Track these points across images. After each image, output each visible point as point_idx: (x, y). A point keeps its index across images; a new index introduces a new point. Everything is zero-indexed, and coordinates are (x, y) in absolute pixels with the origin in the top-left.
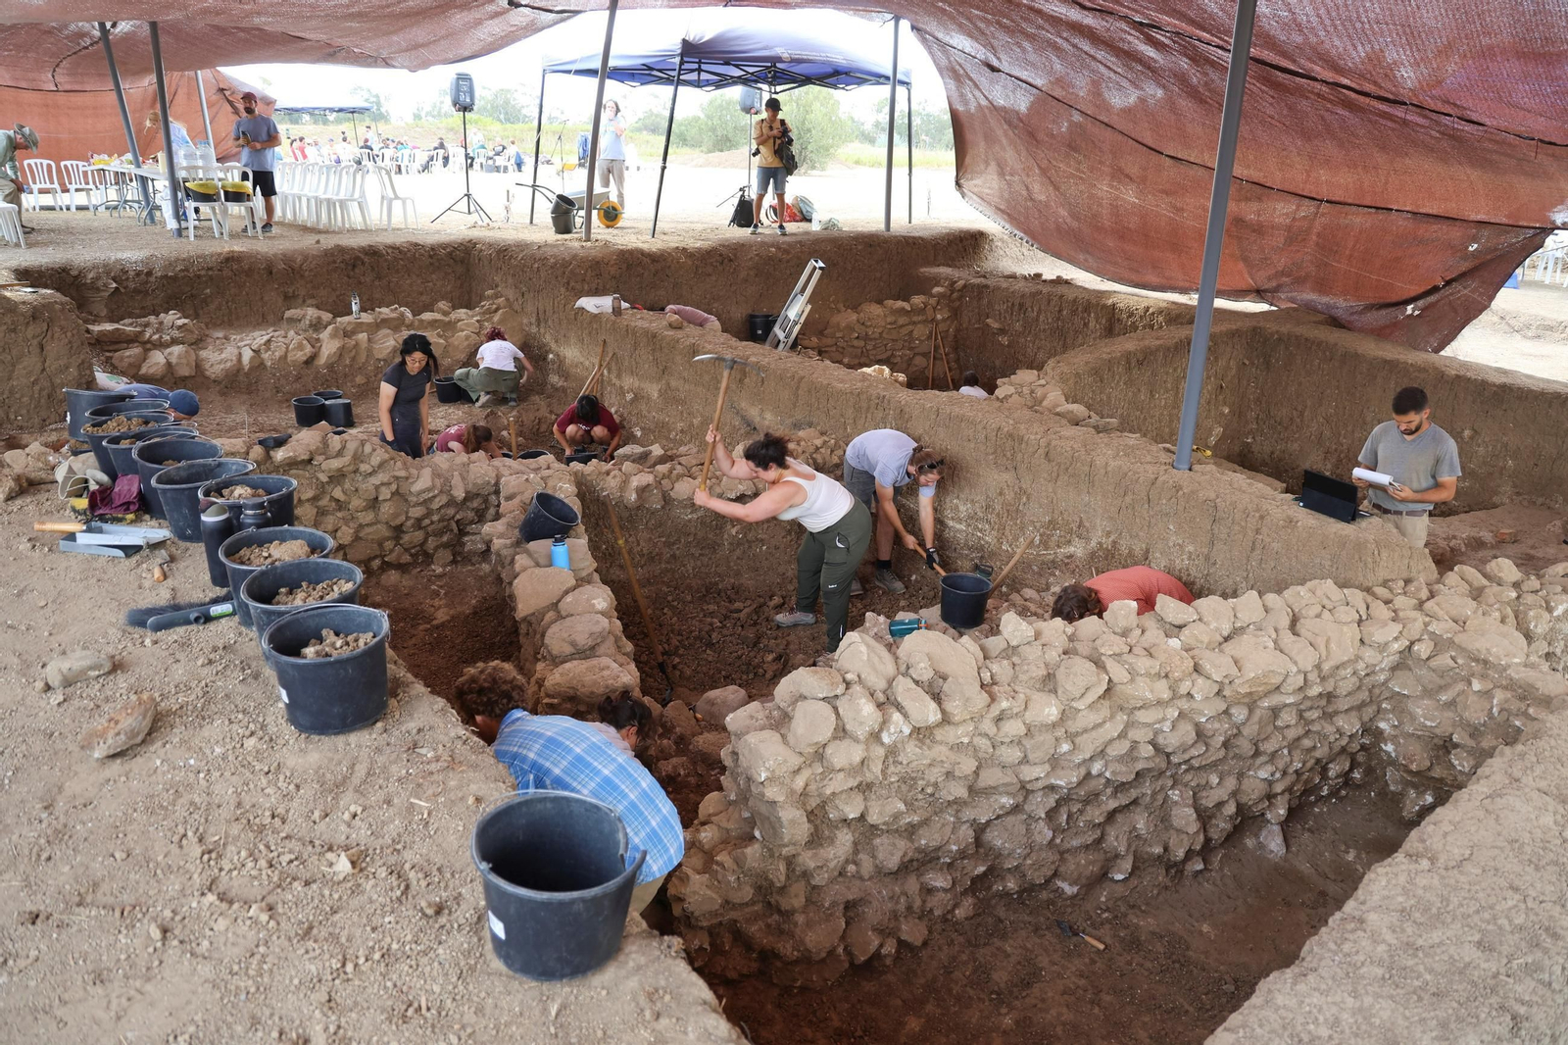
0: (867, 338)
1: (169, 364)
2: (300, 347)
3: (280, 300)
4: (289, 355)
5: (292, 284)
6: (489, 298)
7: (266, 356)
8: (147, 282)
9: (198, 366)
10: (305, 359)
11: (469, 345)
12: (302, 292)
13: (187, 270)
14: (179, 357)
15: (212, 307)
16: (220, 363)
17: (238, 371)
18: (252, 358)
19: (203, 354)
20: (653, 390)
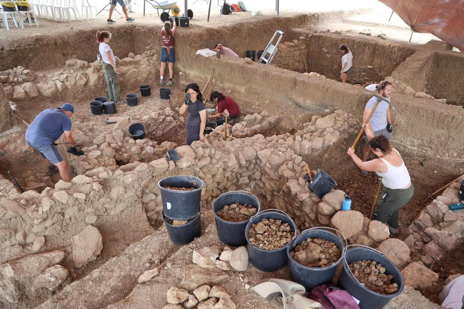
0: (281, 57)
1: (26, 92)
2: (81, 78)
3: (62, 56)
4: (78, 82)
5: (66, 49)
6: (148, 50)
7: (67, 84)
8: (2, 53)
9: (39, 91)
10: (84, 83)
11: (147, 71)
12: (70, 52)
13: (19, 46)
14: (30, 88)
15: (34, 62)
16: (48, 89)
17: (57, 92)
18: (62, 85)
19: (39, 85)
20: (243, 90)
